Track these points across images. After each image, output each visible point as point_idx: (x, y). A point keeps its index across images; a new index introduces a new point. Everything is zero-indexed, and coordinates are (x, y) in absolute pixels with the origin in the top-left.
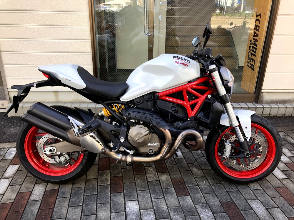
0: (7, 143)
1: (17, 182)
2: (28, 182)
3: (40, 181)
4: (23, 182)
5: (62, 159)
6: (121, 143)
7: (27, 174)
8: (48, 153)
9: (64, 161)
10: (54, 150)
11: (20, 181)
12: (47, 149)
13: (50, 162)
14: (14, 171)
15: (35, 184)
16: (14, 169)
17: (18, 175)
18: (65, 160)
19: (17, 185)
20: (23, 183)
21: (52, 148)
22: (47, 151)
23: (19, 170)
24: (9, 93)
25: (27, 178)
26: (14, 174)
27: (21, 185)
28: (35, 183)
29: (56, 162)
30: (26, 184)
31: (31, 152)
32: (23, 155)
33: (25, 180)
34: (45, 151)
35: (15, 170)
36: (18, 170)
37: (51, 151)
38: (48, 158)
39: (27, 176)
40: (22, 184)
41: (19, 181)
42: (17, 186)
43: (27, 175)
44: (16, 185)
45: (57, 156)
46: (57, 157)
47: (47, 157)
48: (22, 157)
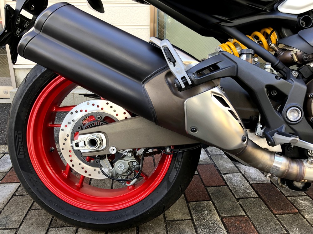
0: (3, 146)
1: (8, 221)
2: (32, 224)
3: (61, 222)
4: (23, 221)
5: (121, 166)
6: (289, 123)
7: (32, 204)
8: (86, 149)
9: (125, 173)
10: (102, 142)
11: (16, 218)
12: (83, 138)
13: (86, 175)
14: (7, 196)
15: (48, 229)
16: (6, 191)
17: (13, 205)
18: (127, 172)
19: (8, 229)
20: (21, 225)
21: (97, 137)
22: (82, 144)
23: (17, 194)
24: (16, 71)
25: (32, 212)
26: (5, 204)
27: (17, 229)
28: (49, 226)
29: (104, 174)
30: (29, 228)
31: (41, 145)
32: (23, 156)
33: (28, 217)
34: (77, 145)
35: (9, 193)
36: (14, 195)
37: (93, 142)
38: (83, 165)
39: (33, 208)
40: (19, 227)
41: (13, 219)
42: (7, 231)
43: (31, 206)
44: (6, 229)
45: (107, 159)
46: (105, 162)
47: (80, 162)
48: (19, 159)
